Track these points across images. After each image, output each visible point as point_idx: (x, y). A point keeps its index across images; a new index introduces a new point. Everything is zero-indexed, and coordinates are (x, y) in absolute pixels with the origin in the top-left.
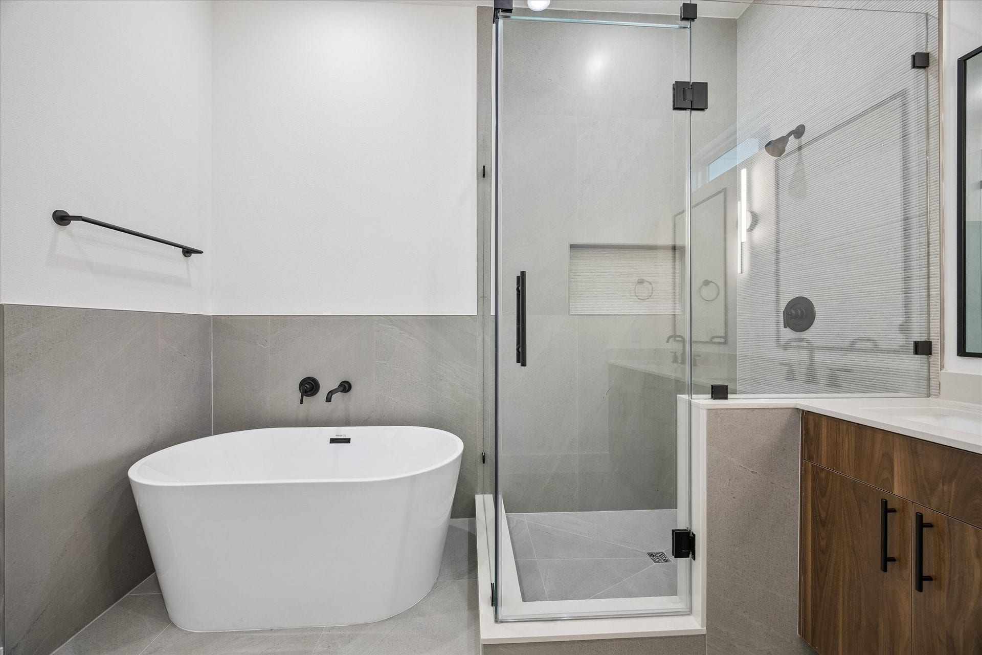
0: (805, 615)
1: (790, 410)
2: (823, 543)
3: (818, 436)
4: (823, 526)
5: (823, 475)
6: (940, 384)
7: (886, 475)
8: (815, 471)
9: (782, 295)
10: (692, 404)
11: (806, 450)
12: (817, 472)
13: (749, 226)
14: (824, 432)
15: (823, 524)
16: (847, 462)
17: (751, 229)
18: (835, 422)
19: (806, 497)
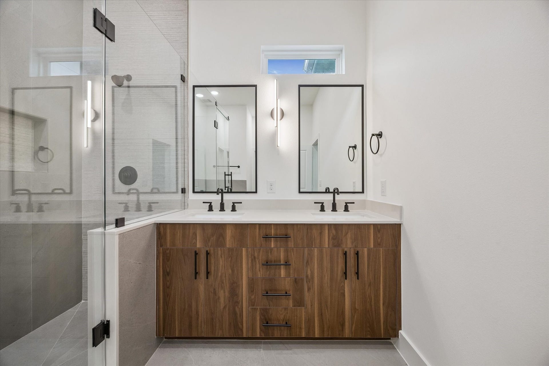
0: (159, 324)
1: (153, 224)
2: (168, 283)
3: (165, 234)
4: (168, 275)
5: (168, 251)
6: (188, 204)
7: (194, 241)
8: (164, 251)
9: (116, 165)
10: (106, 234)
11: (159, 243)
12: (165, 251)
13: (93, 118)
14: (168, 231)
15: (168, 274)
16: (179, 241)
17: (94, 120)
18: (174, 226)
19: (159, 266)
